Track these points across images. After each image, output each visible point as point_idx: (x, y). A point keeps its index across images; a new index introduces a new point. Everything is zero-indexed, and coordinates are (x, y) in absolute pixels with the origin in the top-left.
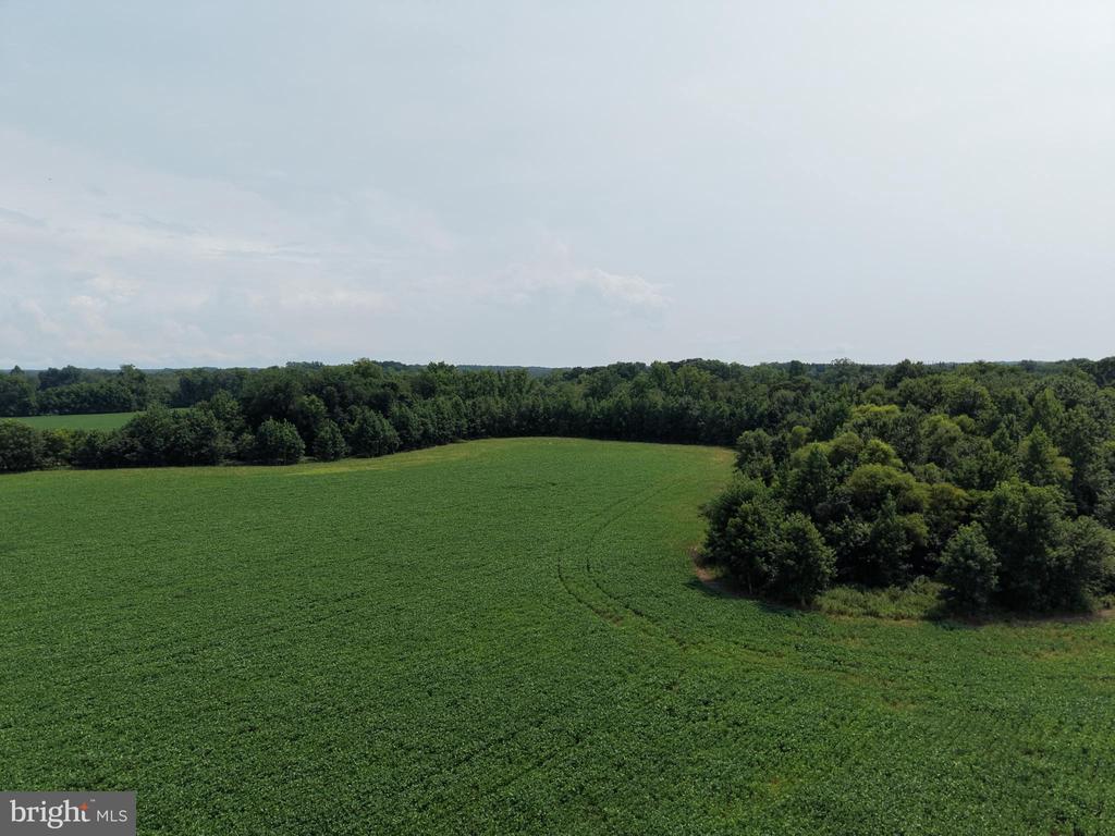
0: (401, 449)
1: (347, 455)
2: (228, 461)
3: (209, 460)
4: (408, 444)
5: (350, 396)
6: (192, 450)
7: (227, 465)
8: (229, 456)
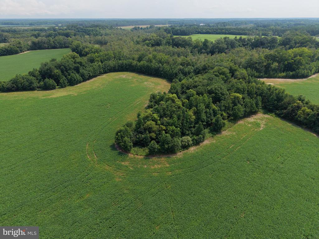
0: (83, 81)
1: (68, 86)
2: (38, 89)
3: (33, 89)
4: (85, 80)
5: (68, 68)
6: (28, 87)
7: (38, 90)
8: (38, 87)
